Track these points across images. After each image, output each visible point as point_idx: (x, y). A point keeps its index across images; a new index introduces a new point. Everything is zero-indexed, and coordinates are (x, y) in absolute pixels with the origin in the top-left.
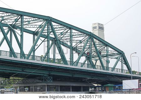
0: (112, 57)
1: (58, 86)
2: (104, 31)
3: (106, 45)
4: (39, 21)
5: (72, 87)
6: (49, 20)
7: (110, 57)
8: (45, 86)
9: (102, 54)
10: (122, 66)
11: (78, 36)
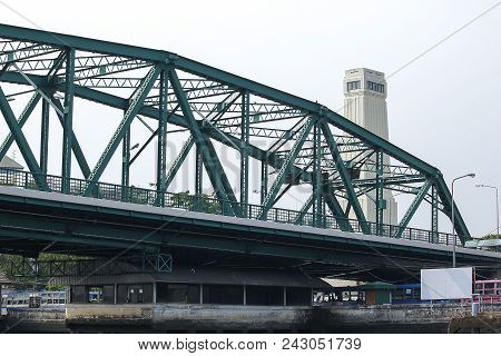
0: (401, 188)
1: (198, 285)
2: (385, 97)
3: (377, 148)
4: (133, 66)
5: (249, 288)
6: (165, 64)
7: (397, 187)
8: (152, 284)
9: (362, 176)
10: (434, 221)
11: (278, 116)
